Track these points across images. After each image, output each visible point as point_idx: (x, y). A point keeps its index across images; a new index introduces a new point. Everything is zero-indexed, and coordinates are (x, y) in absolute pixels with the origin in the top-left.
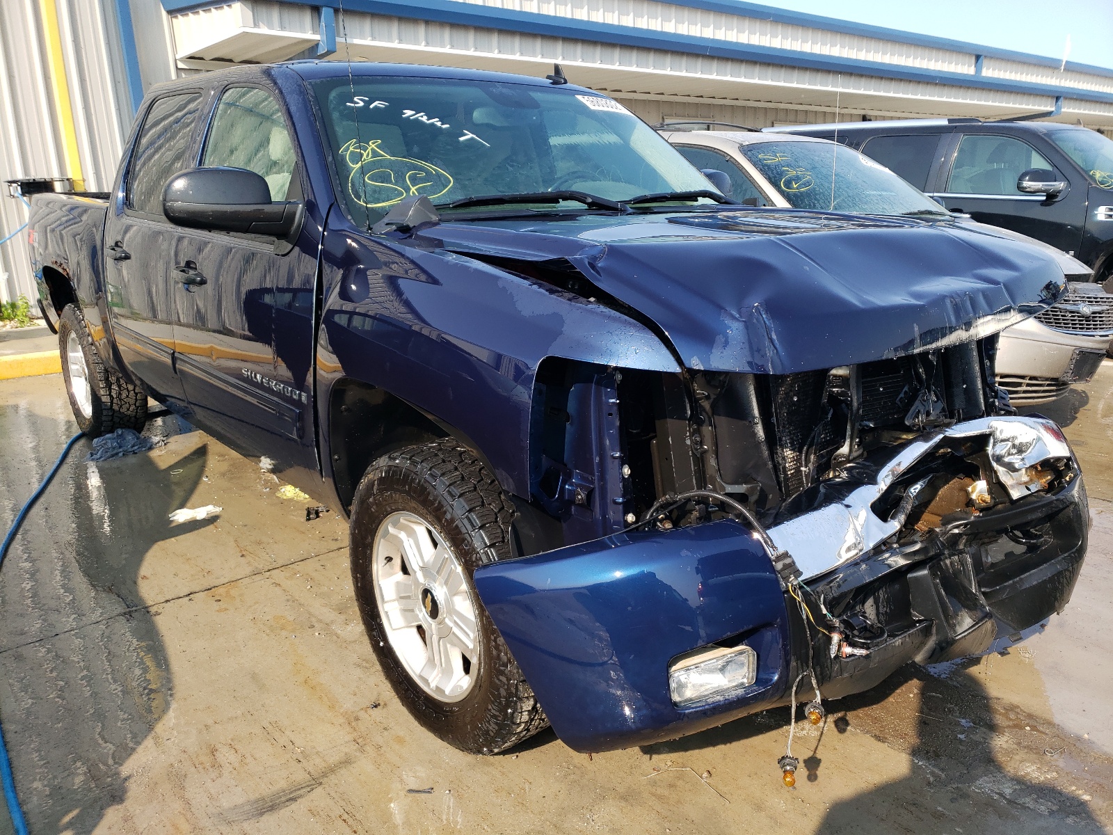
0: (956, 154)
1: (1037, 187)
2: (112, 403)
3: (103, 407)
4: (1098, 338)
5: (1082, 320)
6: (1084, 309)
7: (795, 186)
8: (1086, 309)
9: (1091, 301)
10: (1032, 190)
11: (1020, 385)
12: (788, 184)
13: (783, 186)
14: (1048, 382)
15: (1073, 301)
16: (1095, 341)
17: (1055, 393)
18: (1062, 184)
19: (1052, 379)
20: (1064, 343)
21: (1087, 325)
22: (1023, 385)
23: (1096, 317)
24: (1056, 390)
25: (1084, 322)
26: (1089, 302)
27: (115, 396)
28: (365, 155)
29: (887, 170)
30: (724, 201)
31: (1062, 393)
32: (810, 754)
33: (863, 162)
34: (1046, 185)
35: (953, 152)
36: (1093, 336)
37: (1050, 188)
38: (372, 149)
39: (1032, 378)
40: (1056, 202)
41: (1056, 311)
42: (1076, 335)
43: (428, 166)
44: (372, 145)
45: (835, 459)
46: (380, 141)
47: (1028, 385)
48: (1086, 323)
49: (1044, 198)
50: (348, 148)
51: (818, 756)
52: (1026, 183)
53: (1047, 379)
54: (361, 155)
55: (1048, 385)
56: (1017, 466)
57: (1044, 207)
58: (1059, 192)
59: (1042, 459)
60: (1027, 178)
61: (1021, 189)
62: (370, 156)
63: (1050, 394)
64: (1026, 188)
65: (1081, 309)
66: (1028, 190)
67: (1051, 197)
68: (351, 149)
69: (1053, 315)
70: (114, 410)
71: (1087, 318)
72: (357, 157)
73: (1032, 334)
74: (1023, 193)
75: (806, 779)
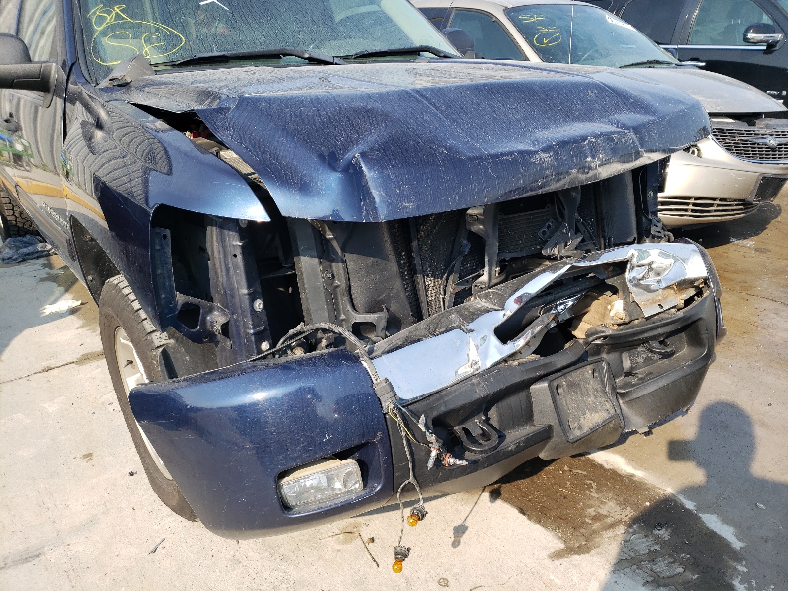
0: (697, 12)
1: (759, 39)
2: (16, 221)
3: (10, 224)
4: (781, 166)
5: (769, 151)
6: (771, 141)
7: (545, 42)
8: (773, 142)
9: (778, 134)
10: (755, 41)
11: (712, 205)
12: (540, 41)
13: (535, 42)
14: (736, 203)
15: (763, 135)
16: (779, 169)
17: (743, 211)
18: (779, 36)
19: (740, 200)
20: (751, 171)
21: (773, 155)
22: (714, 205)
23: (781, 148)
24: (745, 209)
25: (771, 153)
26: (776, 135)
27: (17, 216)
28: (109, 18)
29: (630, 27)
30: (442, 55)
31: (751, 211)
32: (460, 522)
33: (609, 20)
34: (767, 37)
35: (695, 11)
36: (777, 164)
37: (769, 39)
38: (117, 14)
39: (721, 200)
40: (775, 50)
41: (747, 144)
42: (762, 163)
43: (163, 27)
44: (117, 9)
45: (476, 286)
46: (125, 6)
47: (718, 205)
48: (774, 152)
49: (765, 48)
50: (94, 13)
51: (467, 524)
52: (751, 35)
53: (735, 200)
54: (105, 18)
55: (737, 205)
56: (653, 287)
57: (767, 55)
58: (777, 42)
59: (679, 279)
60: (751, 31)
61: (746, 40)
62: (113, 19)
63: (740, 212)
64: (749, 39)
65: (768, 142)
66: (751, 41)
67: (771, 47)
68: (98, 13)
69: (744, 147)
70: (18, 226)
71: (773, 149)
72: (101, 20)
73: (723, 163)
74: (748, 44)
75: (450, 546)
